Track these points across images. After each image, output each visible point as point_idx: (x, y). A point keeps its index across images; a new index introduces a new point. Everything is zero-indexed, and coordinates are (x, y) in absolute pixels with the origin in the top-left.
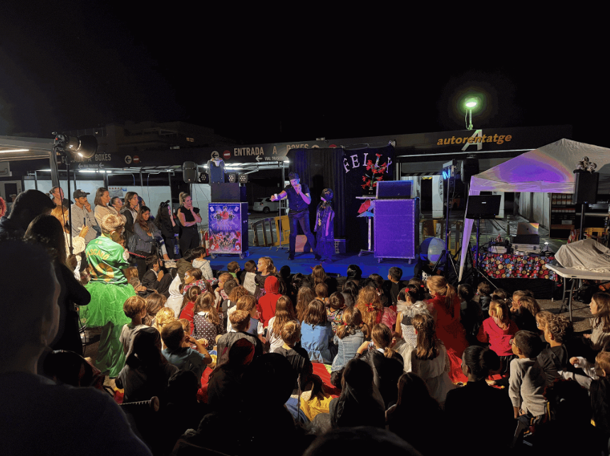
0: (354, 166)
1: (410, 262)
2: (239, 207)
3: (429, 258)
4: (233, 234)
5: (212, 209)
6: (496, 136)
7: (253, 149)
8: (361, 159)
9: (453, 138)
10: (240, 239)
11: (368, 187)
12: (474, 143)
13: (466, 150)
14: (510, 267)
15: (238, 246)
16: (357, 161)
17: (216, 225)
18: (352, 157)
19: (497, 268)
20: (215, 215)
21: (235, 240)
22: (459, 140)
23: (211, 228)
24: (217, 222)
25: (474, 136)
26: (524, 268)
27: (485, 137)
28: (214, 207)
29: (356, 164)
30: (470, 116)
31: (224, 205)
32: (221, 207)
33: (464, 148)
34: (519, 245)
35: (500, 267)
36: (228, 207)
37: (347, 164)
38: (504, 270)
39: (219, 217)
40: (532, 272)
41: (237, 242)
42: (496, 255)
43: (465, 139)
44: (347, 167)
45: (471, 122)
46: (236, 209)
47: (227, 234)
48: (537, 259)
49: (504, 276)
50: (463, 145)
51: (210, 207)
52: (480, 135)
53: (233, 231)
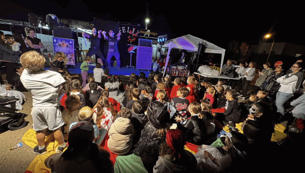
0: (123, 32)
1: (149, 71)
2: (72, 41)
3: (153, 70)
4: (69, 55)
5: (55, 41)
6: (153, 33)
7: (62, 20)
8: (126, 29)
9: (141, 31)
10: (74, 57)
11: (130, 41)
12: (147, 34)
13: (145, 36)
14: (177, 73)
15: (72, 61)
16: (125, 30)
17: (58, 49)
18: (123, 28)
19: (174, 73)
20: (57, 44)
21: (70, 58)
22: (143, 32)
23: (55, 51)
24: (59, 48)
25: (147, 32)
26: (181, 73)
27: (150, 32)
28: (57, 40)
29: (124, 31)
30: (147, 25)
31: (63, 39)
32: (61, 41)
33: (144, 35)
34: (179, 66)
35: (175, 73)
36: (66, 41)
37: (121, 30)
38: (175, 74)
39: (60, 45)
40: (183, 74)
41: (72, 59)
42: (174, 69)
43: (145, 32)
44: (120, 31)
45: (147, 27)
46: (71, 42)
47: (66, 55)
48: (184, 71)
49: (175, 76)
50: (144, 34)
51: (53, 39)
52: (149, 32)
53: (69, 53)
